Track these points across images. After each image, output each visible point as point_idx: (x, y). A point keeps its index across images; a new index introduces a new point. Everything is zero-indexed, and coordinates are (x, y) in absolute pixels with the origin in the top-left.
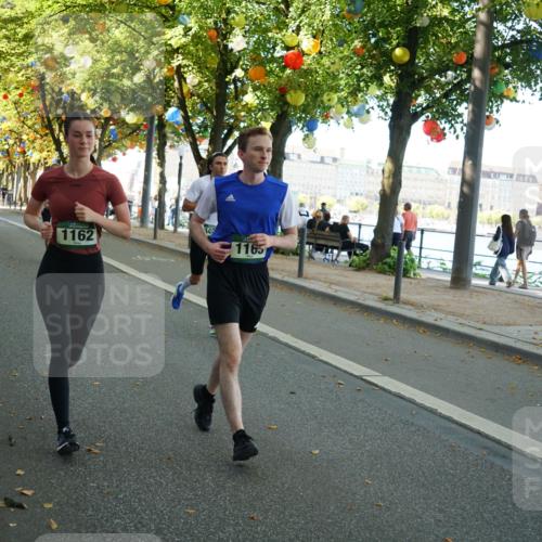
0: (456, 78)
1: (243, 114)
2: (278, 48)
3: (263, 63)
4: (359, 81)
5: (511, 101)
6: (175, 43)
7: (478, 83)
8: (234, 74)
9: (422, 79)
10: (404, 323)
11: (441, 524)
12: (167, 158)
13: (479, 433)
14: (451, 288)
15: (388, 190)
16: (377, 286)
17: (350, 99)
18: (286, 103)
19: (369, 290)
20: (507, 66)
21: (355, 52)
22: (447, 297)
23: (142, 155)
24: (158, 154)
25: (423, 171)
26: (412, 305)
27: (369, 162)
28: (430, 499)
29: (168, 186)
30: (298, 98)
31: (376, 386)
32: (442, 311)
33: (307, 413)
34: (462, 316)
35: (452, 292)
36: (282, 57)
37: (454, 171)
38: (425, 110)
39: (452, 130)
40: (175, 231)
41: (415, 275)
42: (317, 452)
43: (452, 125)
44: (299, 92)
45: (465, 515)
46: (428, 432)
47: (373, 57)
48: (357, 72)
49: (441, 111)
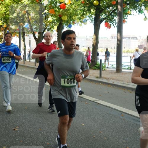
0: (113, 9)
1: (48, 24)
2: (58, 3)
3: (53, 8)
4: (83, 12)
5: (130, 15)
6: (26, 3)
7: (120, 10)
8: (45, 12)
9: (103, 10)
10: (104, 84)
11: (124, 143)
12: (25, 39)
13: (131, 115)
14: (116, 72)
15: (95, 45)
16: (94, 73)
17: (81, 18)
18: (62, 20)
19: (92, 75)
20: (128, 4)
21: (82, 3)
22: (115, 75)
23: (18, 39)
24: (23, 38)
25: (103, 38)
26: (105, 78)
27: (87, 36)
28: (120, 136)
29: (26, 47)
30: (65, 18)
31: (98, 103)
32: (115, 80)
33: (79, 113)
34: (121, 81)
35: (117, 74)
36: (59, 6)
37: (112, 37)
38: (104, 19)
39: (113, 25)
40: (30, 61)
41: (104, 69)
42: (84, 124)
43: (113, 23)
44: (65, 16)
45: (131, 140)
46: (116, 116)
47: (87, 4)
48: (83, 9)
49: (109, 19)
